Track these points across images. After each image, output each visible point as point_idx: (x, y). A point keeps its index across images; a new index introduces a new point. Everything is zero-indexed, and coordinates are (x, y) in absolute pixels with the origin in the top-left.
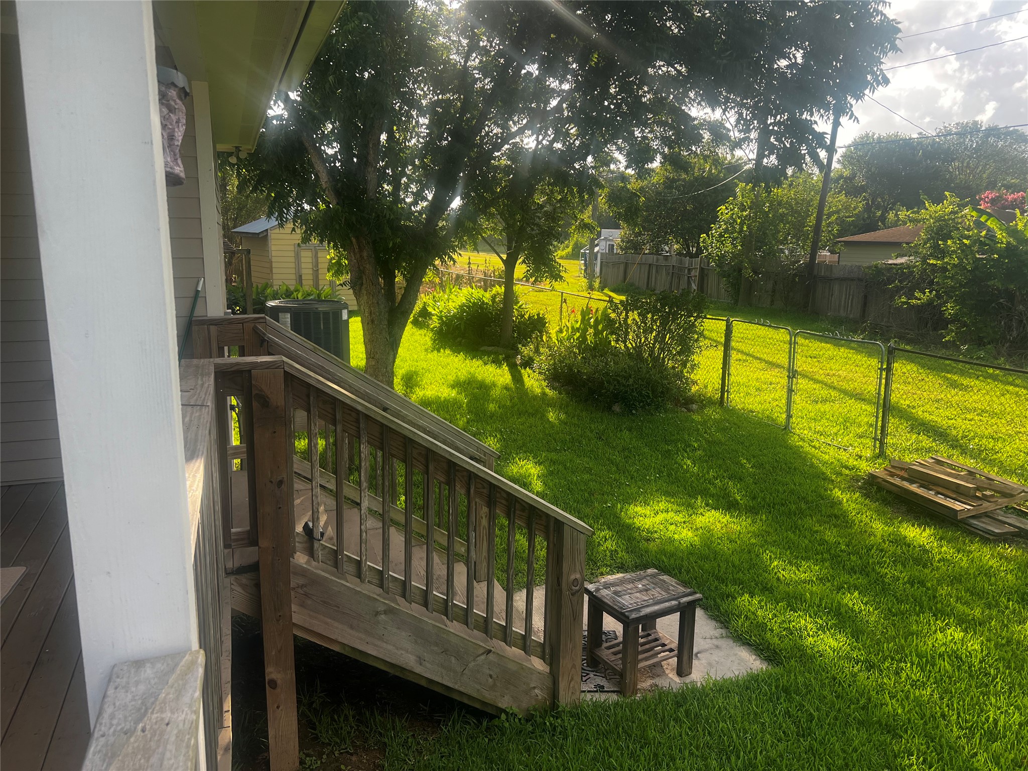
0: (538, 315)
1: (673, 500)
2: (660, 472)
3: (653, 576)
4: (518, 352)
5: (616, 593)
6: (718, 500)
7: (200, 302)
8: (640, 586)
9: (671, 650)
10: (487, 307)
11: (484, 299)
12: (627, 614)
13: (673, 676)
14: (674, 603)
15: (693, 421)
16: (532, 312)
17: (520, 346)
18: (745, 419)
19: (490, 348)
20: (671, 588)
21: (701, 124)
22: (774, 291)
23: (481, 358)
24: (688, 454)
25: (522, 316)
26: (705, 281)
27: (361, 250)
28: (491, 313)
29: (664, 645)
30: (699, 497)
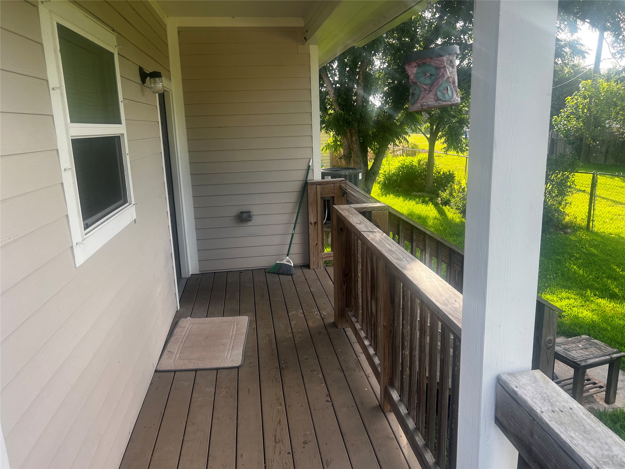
0: (449, 171)
1: (569, 291)
2: (556, 273)
3: (587, 340)
4: (438, 195)
5: (564, 349)
6: (602, 292)
7: (310, 171)
8: (580, 346)
9: (601, 387)
10: (415, 168)
11: (413, 163)
12: (578, 362)
13: (602, 403)
14: (608, 357)
15: (571, 240)
16: (445, 170)
17: (440, 192)
18: (608, 239)
19: (419, 194)
20: (603, 348)
21: (565, 45)
22: (607, 152)
23: (414, 200)
24: (573, 262)
25: (439, 173)
26: (555, 147)
27: (352, 137)
28: (418, 172)
29: (595, 383)
30: (589, 290)
